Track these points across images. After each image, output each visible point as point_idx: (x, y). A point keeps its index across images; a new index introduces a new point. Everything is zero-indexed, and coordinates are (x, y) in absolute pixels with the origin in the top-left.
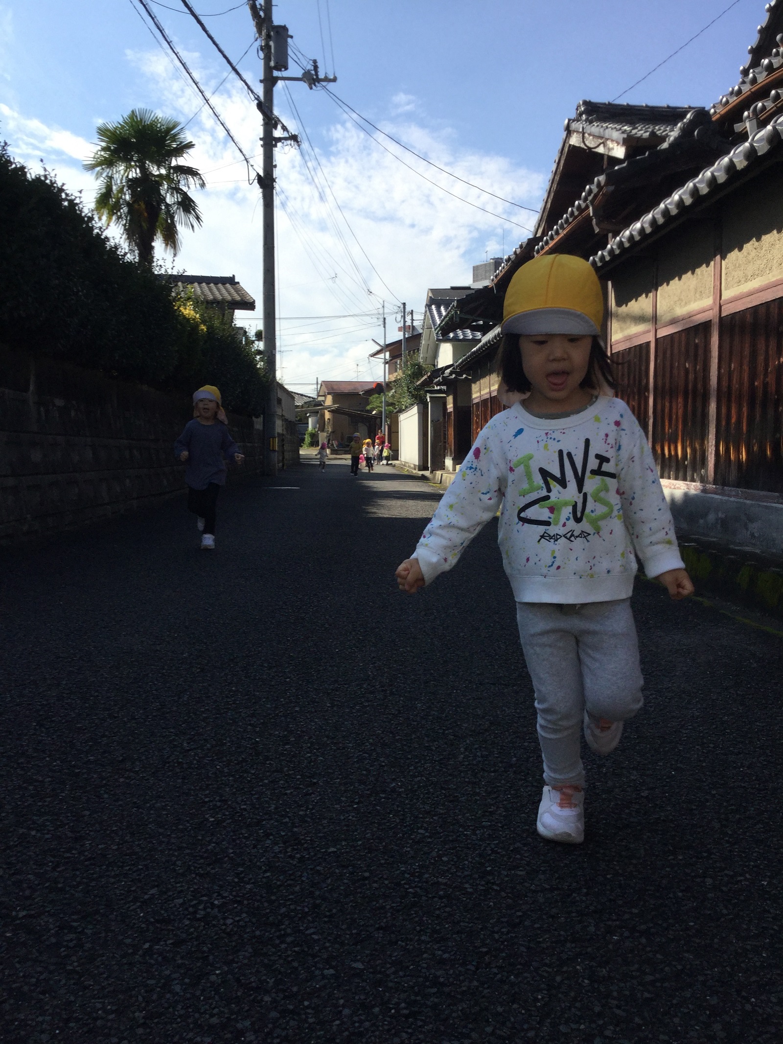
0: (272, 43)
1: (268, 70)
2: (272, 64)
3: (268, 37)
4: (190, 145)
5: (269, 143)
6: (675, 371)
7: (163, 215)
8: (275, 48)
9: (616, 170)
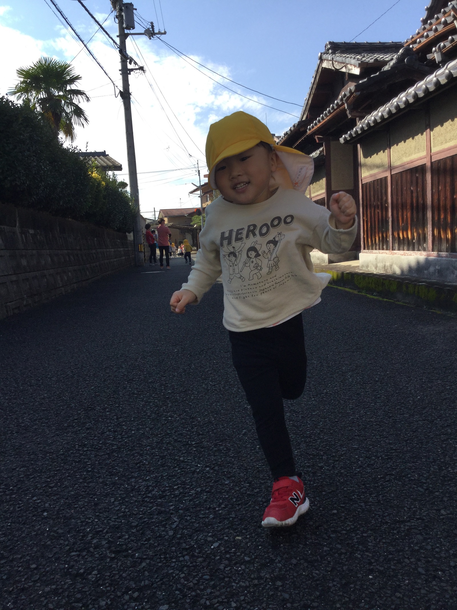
0: (123, 14)
1: (122, 29)
2: (124, 26)
3: (121, 10)
4: (78, 78)
5: (125, 72)
6: (404, 192)
7: (63, 120)
8: (125, 16)
9: (360, 83)
